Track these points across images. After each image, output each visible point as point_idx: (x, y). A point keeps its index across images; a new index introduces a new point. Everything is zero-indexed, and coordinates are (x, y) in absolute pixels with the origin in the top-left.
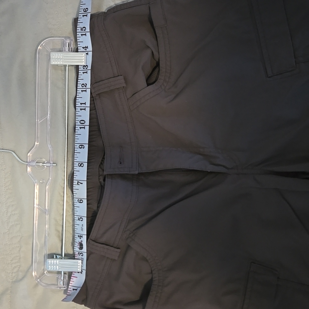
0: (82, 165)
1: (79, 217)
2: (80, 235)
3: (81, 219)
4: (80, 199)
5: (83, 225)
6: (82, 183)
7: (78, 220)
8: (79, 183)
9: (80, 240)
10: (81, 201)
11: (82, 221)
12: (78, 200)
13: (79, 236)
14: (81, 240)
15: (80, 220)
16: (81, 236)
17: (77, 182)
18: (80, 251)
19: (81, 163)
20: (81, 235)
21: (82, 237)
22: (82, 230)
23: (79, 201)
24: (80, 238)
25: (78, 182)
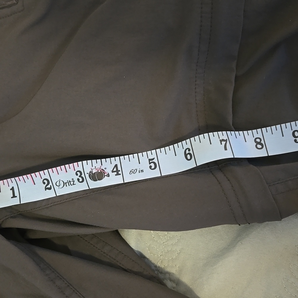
0: (260, 146)
1: (155, 161)
2: (119, 169)
3: (152, 165)
4: (191, 152)
5: (142, 171)
6: (226, 149)
7: (150, 160)
8: (224, 143)
9: (109, 170)
10: (189, 157)
11: (150, 167)
12: (189, 150)
13: (116, 166)
14: (111, 173)
15: (150, 163)
16: (117, 171)
17: (225, 138)
18: (87, 176)
19: (262, 142)
20: (119, 173)
21: (118, 174)
22: (132, 172)
23: (187, 152)
24: (113, 172)
25: (226, 141)
